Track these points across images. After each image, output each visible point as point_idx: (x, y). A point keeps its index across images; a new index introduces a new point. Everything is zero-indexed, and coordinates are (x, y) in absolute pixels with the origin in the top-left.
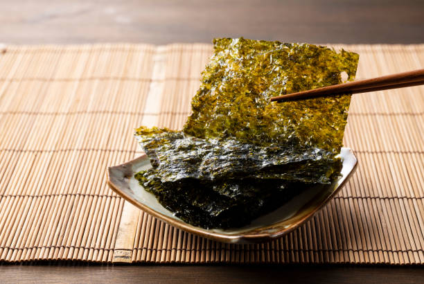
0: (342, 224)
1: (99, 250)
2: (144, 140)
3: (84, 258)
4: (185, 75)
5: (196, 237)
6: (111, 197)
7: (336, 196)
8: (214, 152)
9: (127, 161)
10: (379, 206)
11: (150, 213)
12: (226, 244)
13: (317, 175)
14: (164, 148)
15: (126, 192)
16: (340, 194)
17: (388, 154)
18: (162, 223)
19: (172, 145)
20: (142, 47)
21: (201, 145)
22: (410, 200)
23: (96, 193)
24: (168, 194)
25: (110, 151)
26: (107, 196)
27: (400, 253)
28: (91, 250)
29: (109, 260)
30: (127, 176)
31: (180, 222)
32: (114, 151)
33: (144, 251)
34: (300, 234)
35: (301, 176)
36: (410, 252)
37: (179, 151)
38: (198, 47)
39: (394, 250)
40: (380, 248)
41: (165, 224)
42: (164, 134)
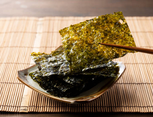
0: (119, 95)
1: (13, 107)
2: (35, 58)
3: (7, 110)
4: (51, 31)
5: (56, 101)
6: (19, 84)
7: (117, 83)
8: (65, 63)
9: (26, 68)
10: (135, 87)
11: (36, 91)
12: (69, 104)
13: (110, 73)
14: (43, 62)
15: (25, 82)
16: (118, 82)
17: (139, 64)
18: (41, 95)
19: (47, 60)
20: (33, 19)
21: (59, 60)
22: (149, 84)
23: (13, 82)
24: (43, 82)
25: (18, 63)
26: (17, 83)
27: (144, 107)
28: (10, 107)
29: (18, 111)
30: (26, 74)
31: (49, 95)
32: (20, 64)
33: (33, 107)
34: (101, 99)
35: (103, 73)
36: (149, 107)
37: (50, 63)
38: (57, 18)
39: (142, 106)
40: (135, 105)
41: (42, 96)
42: (43, 55)
